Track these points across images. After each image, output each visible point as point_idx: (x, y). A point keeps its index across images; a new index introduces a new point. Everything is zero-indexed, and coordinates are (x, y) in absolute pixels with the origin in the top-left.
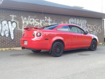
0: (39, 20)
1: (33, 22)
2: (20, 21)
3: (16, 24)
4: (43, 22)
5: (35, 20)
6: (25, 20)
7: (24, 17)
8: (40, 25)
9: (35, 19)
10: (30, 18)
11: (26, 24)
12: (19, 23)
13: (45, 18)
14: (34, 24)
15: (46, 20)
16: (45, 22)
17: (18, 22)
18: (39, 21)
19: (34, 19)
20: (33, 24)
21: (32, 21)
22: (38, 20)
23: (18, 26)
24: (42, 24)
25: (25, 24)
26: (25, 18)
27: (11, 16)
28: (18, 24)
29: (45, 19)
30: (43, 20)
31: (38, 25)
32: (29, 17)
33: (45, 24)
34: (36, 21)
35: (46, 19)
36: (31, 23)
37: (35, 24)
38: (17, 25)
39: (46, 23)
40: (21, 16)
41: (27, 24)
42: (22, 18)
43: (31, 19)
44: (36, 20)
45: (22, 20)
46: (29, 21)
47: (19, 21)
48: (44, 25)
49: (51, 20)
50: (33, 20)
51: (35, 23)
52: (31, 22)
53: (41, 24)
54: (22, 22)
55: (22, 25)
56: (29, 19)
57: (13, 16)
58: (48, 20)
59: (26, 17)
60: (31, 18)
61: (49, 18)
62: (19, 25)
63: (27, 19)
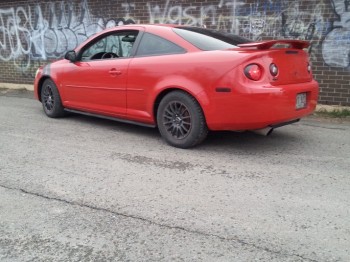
0: (198, 9)
1: (179, 18)
2: (144, 17)
4: (209, 13)
5: (183, 9)
6: (156, 15)
7: (153, 5)
9: (184, 6)
10: (169, 6)
15: (220, 6)
16: (219, 11)
18: (196, 13)
19: (180, 8)
21: (175, 14)
22: (195, 7)
24: (208, 22)
26: (157, 8)
27: (123, 5)
29: (218, 3)
30: (211, 7)
32: (168, 2)
33: (216, 20)
34: (188, 13)
35: (222, 2)
36: (173, 21)
37: (183, 24)
39: (221, 17)
40: (145, 4)
42: (149, 9)
43: (172, 9)
44: (186, 9)
45: (148, 15)
46: (167, 14)
48: (214, 23)
49: (242, 4)
50: (177, 10)
51: (184, 21)
52: (172, 18)
53: (201, 23)
56: (166, 8)
57: (125, 5)
58: (228, 4)
59: (158, 3)
60: (173, 6)
63: (162, 10)
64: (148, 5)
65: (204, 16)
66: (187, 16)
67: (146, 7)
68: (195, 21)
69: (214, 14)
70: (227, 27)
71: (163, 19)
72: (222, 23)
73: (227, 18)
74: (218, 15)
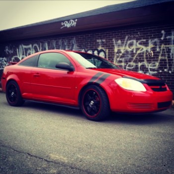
0: (147, 41)
1: (134, 47)
2: (111, 48)
3: (105, 53)
4: (155, 44)
5: (137, 42)
6: (119, 46)
7: (117, 40)
8: (147, 51)
9: (137, 39)
11: (120, 52)
12: (109, 53)
13: (162, 34)
14: (134, 52)
15: (162, 39)
16: (161, 42)
17: (107, 51)
18: (146, 44)
19: (135, 41)
20: (132, 51)
21: (131, 45)
22: (145, 40)
23: (107, 57)
24: (154, 49)
25: (119, 52)
26: (119, 42)
27: (98, 41)
28: (107, 54)
29: (161, 37)
30: (156, 40)
31: (143, 53)
32: (127, 37)
33: (160, 48)
34: (140, 44)
35: (163, 36)
36: (130, 50)
37: (136, 51)
38: (106, 55)
39: (163, 46)
40: (112, 39)
41: (123, 51)
42: (115, 42)
43: (129, 42)
44: (139, 42)
45: (114, 46)
46: (126, 45)
47: (109, 49)
48: (158, 50)
50: (133, 42)
51: (137, 49)
52: (129, 47)
53: (149, 50)
54: (114, 50)
55: (114, 55)
56: (125, 42)
57: (99, 41)
58: (168, 37)
59: (120, 39)
60: (130, 40)
61: (173, 32)
62: (109, 55)
63: (123, 43)
64: (114, 40)
65: (151, 45)
66: (139, 46)
67: (112, 42)
68: (145, 49)
69: (158, 44)
70: (167, 52)
71: (124, 48)
72: (163, 50)
73: (167, 46)
74: (161, 45)
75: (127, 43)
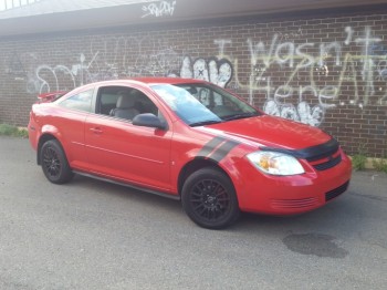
0: (317, 46)
1: (290, 57)
2: (244, 56)
3: (232, 66)
4: (332, 51)
5: (296, 46)
6: (259, 53)
7: (256, 41)
8: (316, 65)
9: (297, 42)
10: (277, 43)
11: (263, 66)
12: (239, 66)
13: (346, 34)
14: (291, 66)
15: (347, 42)
16: (345, 49)
17: (236, 61)
18: (314, 52)
19: (292, 45)
20: (287, 64)
21: (284, 52)
22: (312, 44)
23: (236, 73)
24: (330, 62)
25: (260, 64)
26: (261, 45)
27: (216, 41)
28: (236, 68)
29: (344, 39)
30: (335, 44)
31: (308, 69)
32: (276, 37)
33: (342, 59)
34: (303, 50)
35: (349, 37)
36: (281, 61)
37: (295, 64)
38: (233, 71)
39: (348, 56)
40: (244, 40)
41: (267, 64)
42: (251, 46)
43: (280, 46)
44: (301, 46)
45: (249, 53)
46: (274, 52)
47: (239, 58)
48: (338, 64)
49: (378, 40)
50: (288, 47)
51: (297, 61)
52: (281, 56)
53: (321, 63)
54: (249, 61)
55: (249, 70)
56: (272, 45)
57: (222, 43)
58: (358, 40)
59: (262, 39)
60: (282, 42)
61: (368, 31)
62: (239, 70)
63: (267, 48)
64: (249, 41)
65: (324, 54)
66: (300, 55)
67: (246, 44)
68: (312, 60)
69: (338, 52)
70: (356, 68)
71: (269, 58)
72: (349, 64)
73: (357, 57)
74: (344, 54)
75: (275, 47)
